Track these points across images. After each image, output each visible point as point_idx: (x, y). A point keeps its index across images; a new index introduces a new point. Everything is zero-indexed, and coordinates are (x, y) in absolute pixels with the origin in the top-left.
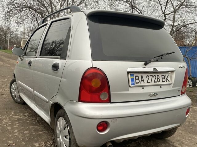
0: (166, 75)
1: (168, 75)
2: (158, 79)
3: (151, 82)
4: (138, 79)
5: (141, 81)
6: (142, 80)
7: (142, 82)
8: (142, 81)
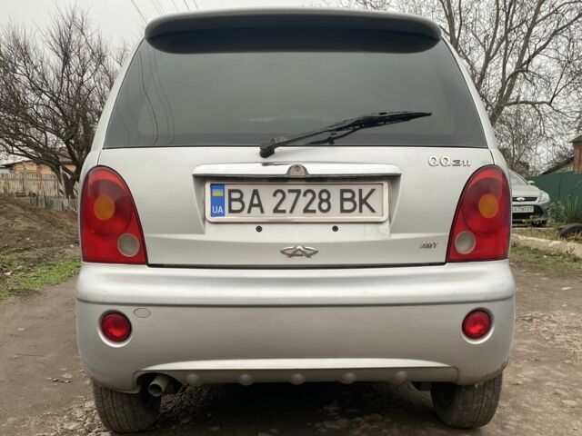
0: (360, 191)
1: (373, 191)
2: (322, 201)
3: (291, 211)
4: (240, 200)
5: (252, 205)
6: (256, 202)
7: (253, 209)
8: (255, 206)
